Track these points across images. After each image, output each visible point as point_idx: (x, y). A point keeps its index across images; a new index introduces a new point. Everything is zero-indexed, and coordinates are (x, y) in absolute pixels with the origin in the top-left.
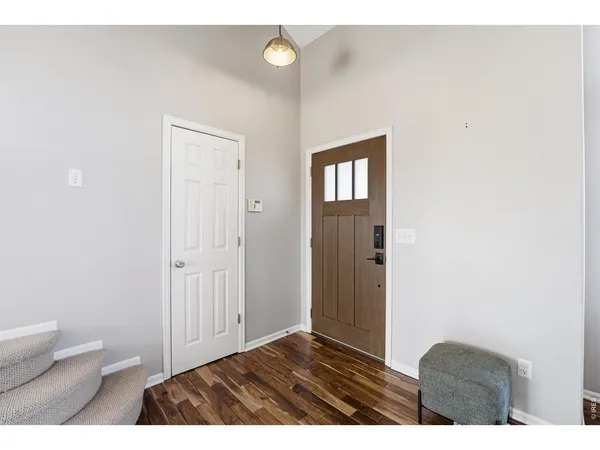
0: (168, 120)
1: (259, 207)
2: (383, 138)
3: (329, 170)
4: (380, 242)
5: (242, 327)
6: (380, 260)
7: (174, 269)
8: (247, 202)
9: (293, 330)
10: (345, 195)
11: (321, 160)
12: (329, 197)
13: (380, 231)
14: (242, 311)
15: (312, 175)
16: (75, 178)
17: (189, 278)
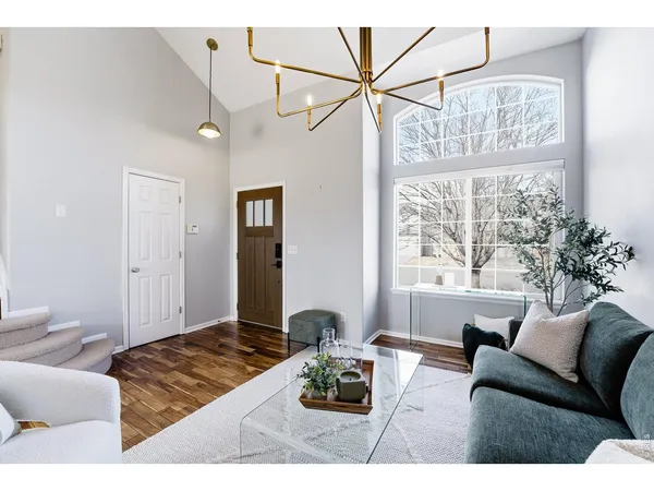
0: (126, 170)
1: (196, 230)
2: (281, 187)
3: (249, 204)
4: (279, 253)
5: (182, 316)
6: (279, 265)
7: (131, 273)
8: (186, 227)
9: (224, 320)
10: (259, 223)
11: (244, 197)
12: (249, 224)
13: (279, 247)
14: (182, 304)
15: (238, 207)
16: (61, 211)
17: (142, 280)
